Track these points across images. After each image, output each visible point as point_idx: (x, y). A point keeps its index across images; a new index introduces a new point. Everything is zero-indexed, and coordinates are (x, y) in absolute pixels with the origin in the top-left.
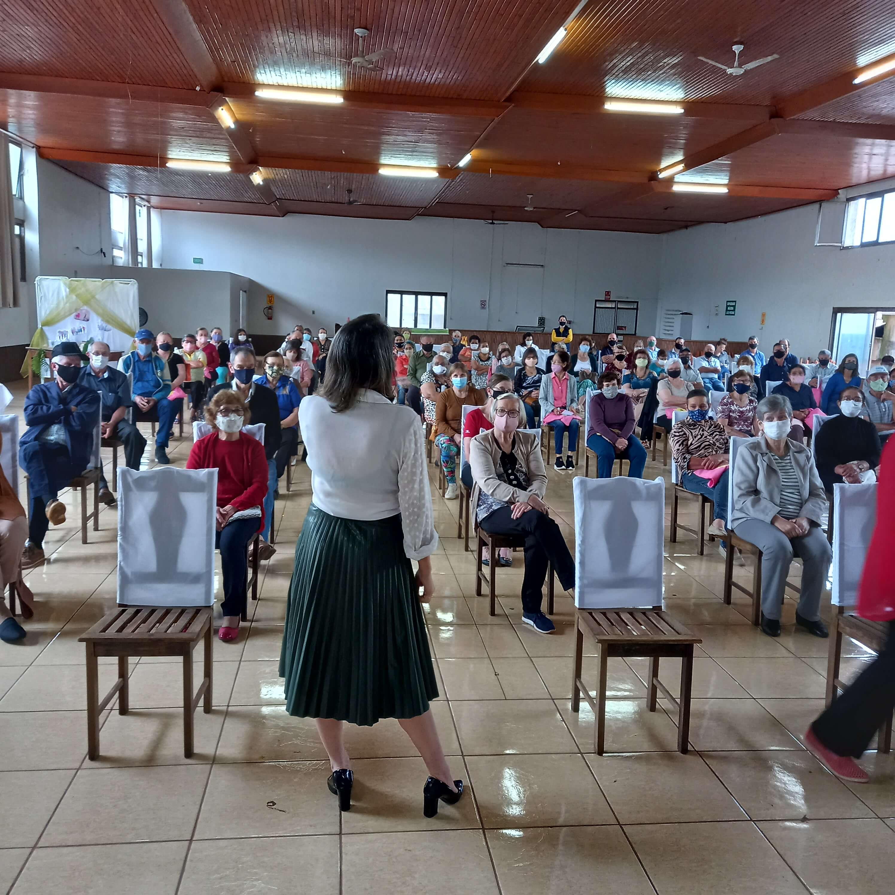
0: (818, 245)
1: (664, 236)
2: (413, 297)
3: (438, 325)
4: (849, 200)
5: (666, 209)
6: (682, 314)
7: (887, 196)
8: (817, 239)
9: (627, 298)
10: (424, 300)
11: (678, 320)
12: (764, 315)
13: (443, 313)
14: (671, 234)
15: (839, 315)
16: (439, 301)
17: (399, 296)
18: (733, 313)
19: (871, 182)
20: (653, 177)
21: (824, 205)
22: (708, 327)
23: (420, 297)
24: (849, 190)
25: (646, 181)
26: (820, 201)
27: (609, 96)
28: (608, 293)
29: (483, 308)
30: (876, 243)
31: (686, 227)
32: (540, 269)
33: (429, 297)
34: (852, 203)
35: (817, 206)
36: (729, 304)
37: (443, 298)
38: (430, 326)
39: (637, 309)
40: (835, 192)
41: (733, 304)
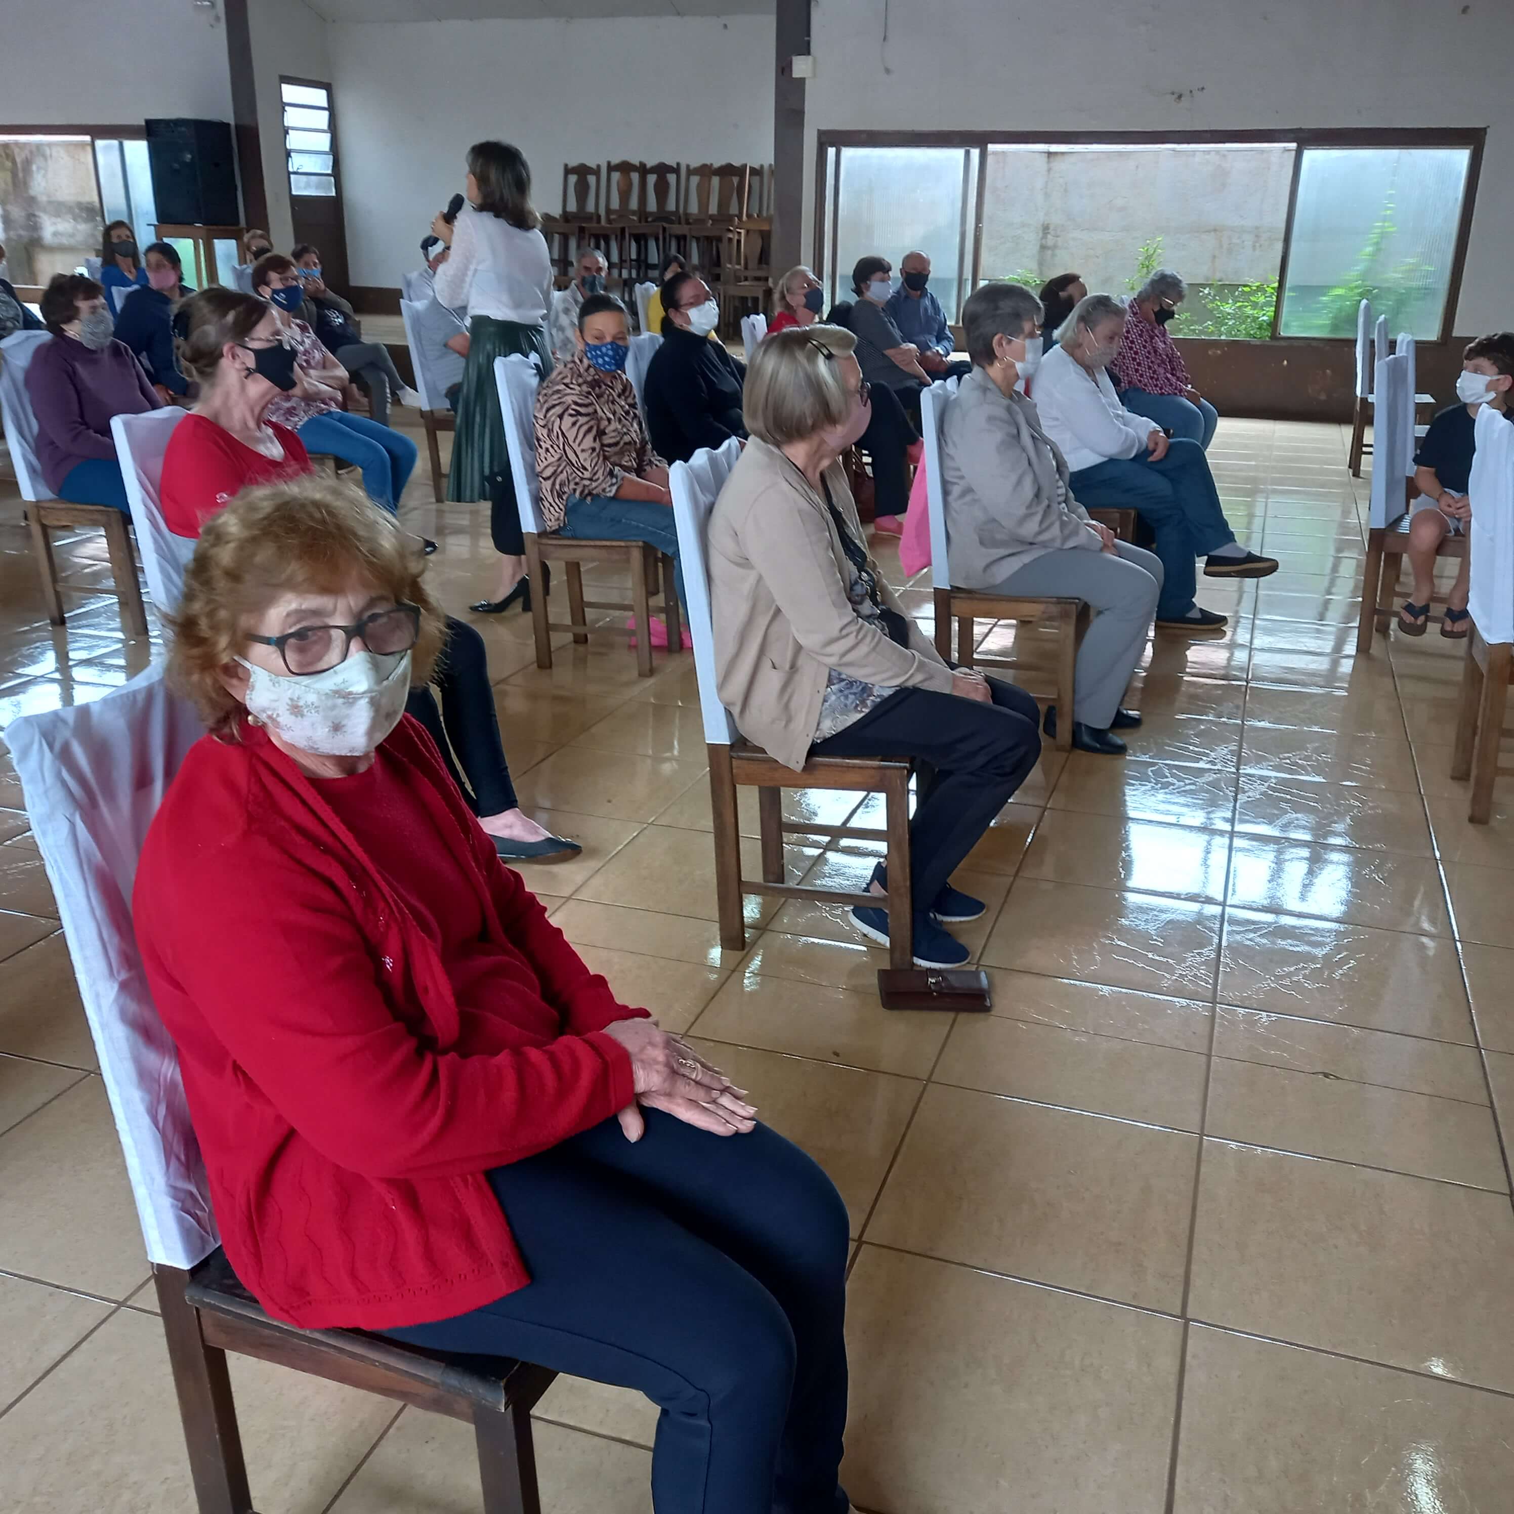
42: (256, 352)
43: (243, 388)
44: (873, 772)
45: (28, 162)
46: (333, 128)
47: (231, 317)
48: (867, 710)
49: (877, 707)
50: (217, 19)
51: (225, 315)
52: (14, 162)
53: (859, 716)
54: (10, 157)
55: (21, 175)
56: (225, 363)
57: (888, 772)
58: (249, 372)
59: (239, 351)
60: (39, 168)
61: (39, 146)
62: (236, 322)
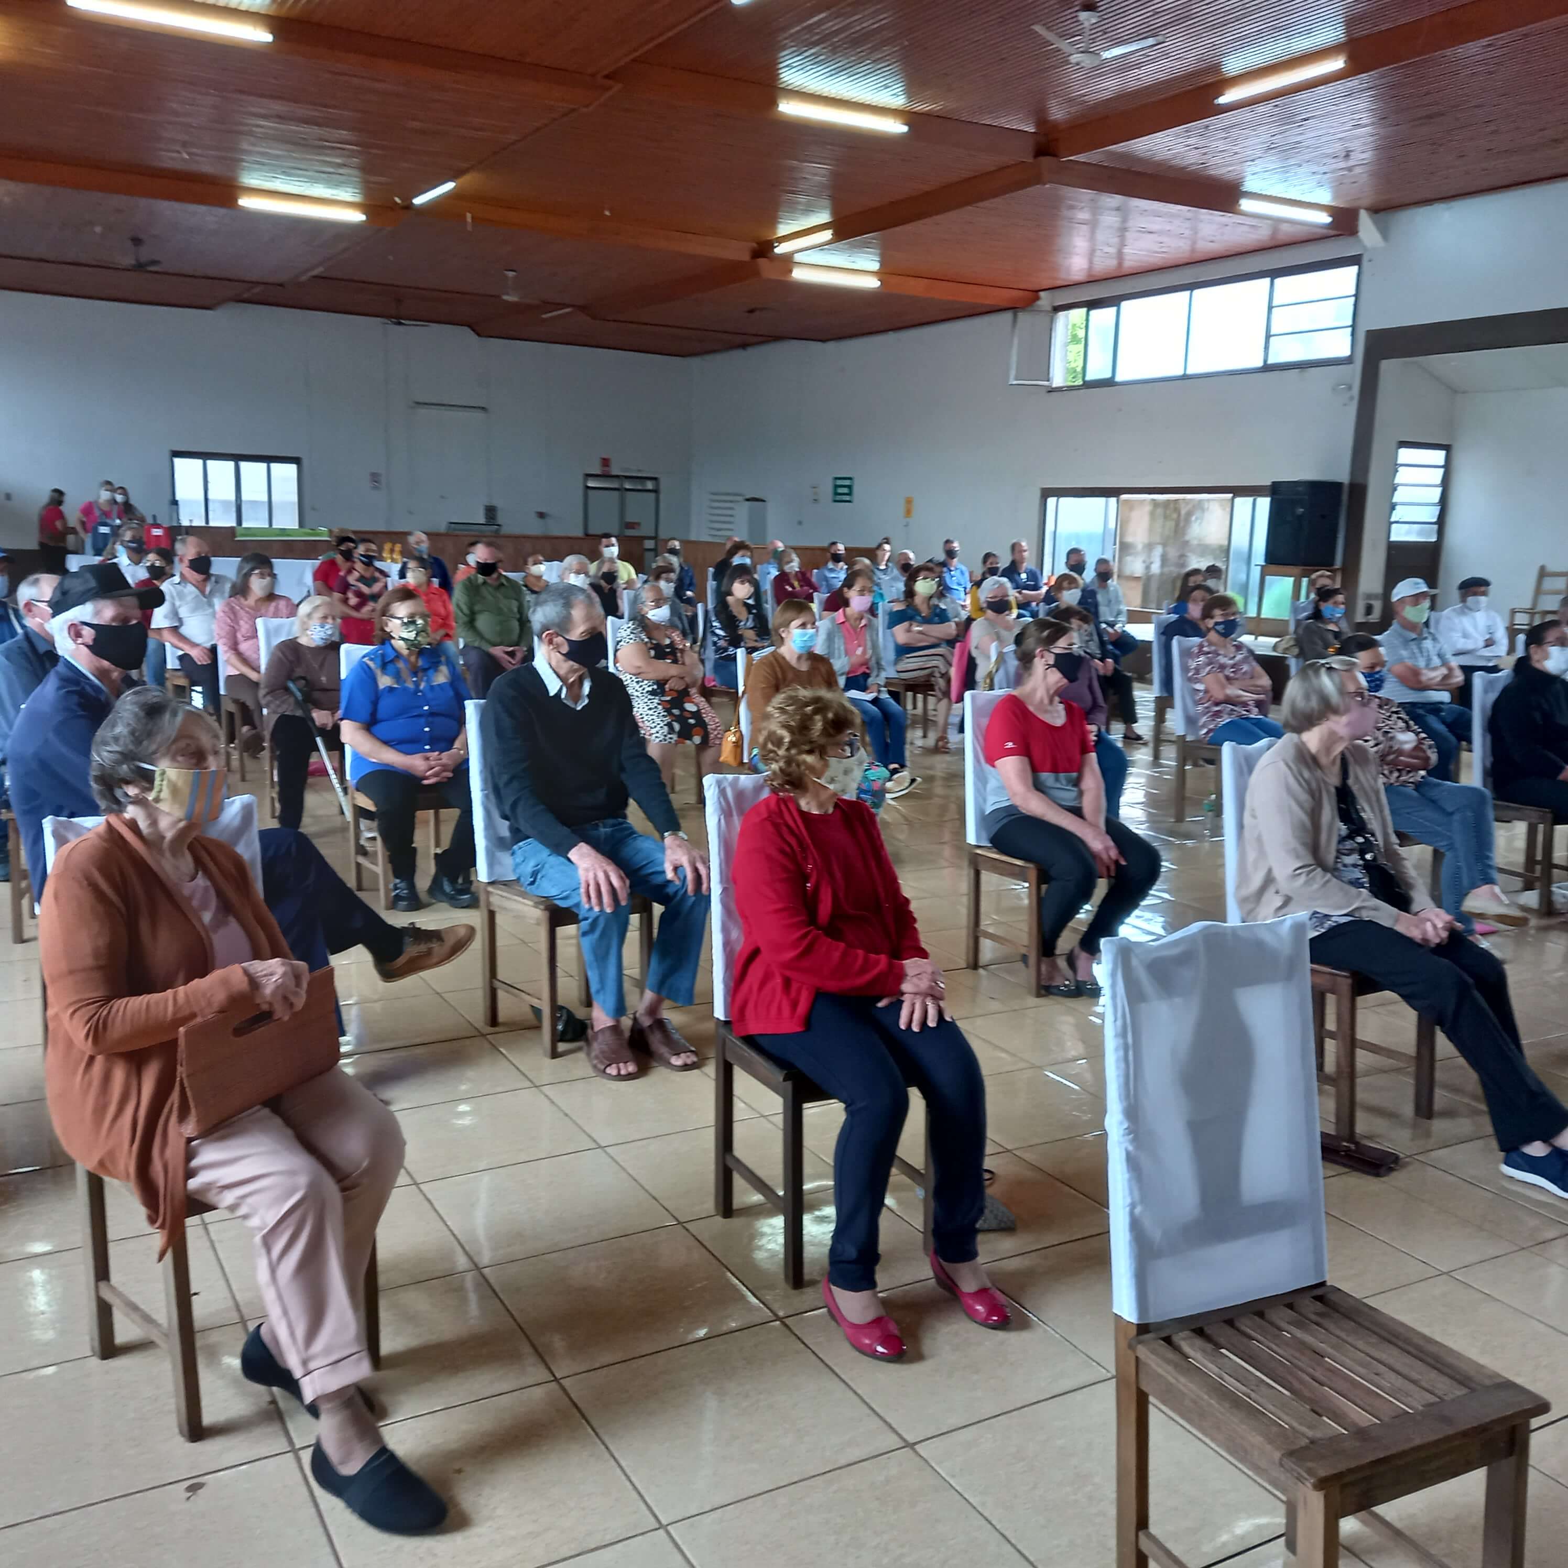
0: (1015, 382)
1: (695, 363)
2: (231, 465)
3: (287, 520)
4: (1057, 309)
5: (751, 311)
6: (748, 500)
7: (1125, 305)
8: (1013, 373)
9: (639, 471)
10: (253, 472)
11: (742, 511)
12: (909, 501)
13: (295, 498)
14: (709, 357)
15: (1051, 501)
16: (286, 473)
17: (199, 463)
18: (847, 498)
19: (1092, 281)
20: (764, 249)
21: (1021, 316)
22: (800, 523)
23: (244, 465)
24: (1057, 293)
25: (746, 257)
26: (1014, 308)
27: (790, 87)
28: (606, 462)
29: (375, 488)
30: (1109, 383)
31: (744, 346)
32: (479, 415)
33: (264, 465)
34: (1062, 315)
35: (1007, 316)
36: (839, 482)
37: (292, 469)
38: (271, 524)
39: (656, 491)
40: (1035, 294)
41: (847, 482)
42: (1057, 655)
43: (1045, 677)
44: (1328, 977)
45: (1189, 514)
46: (1445, 484)
47: (1046, 633)
48: (1323, 930)
49: (1332, 930)
50: (1352, 398)
51: (1042, 632)
52: (1179, 515)
53: (1317, 934)
54: (1177, 510)
55: (1182, 524)
56: (1037, 661)
57: (1339, 979)
58: (1050, 666)
59: (1046, 654)
60: (1197, 519)
61: (1200, 501)
62: (1048, 636)
